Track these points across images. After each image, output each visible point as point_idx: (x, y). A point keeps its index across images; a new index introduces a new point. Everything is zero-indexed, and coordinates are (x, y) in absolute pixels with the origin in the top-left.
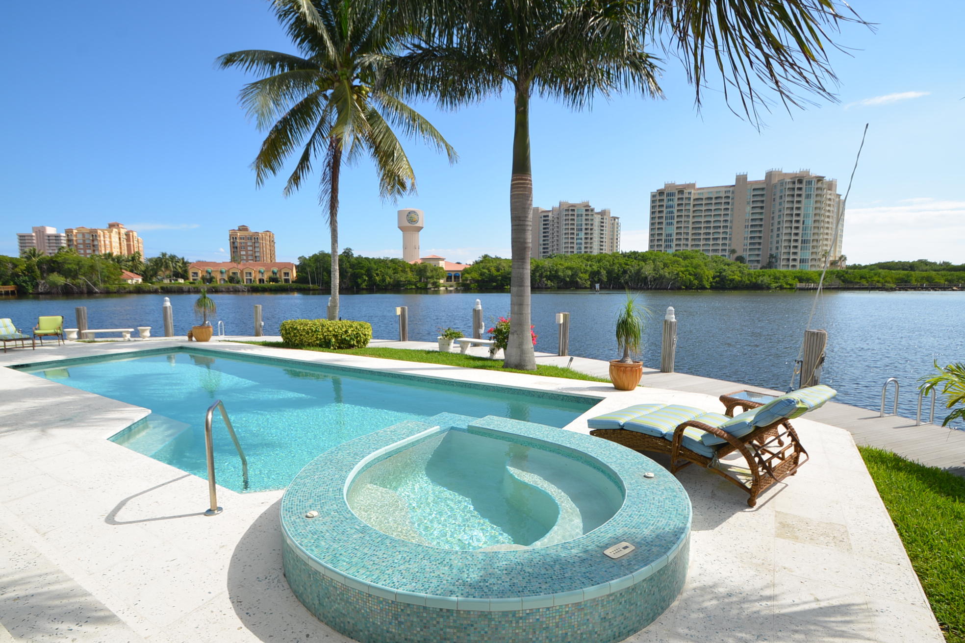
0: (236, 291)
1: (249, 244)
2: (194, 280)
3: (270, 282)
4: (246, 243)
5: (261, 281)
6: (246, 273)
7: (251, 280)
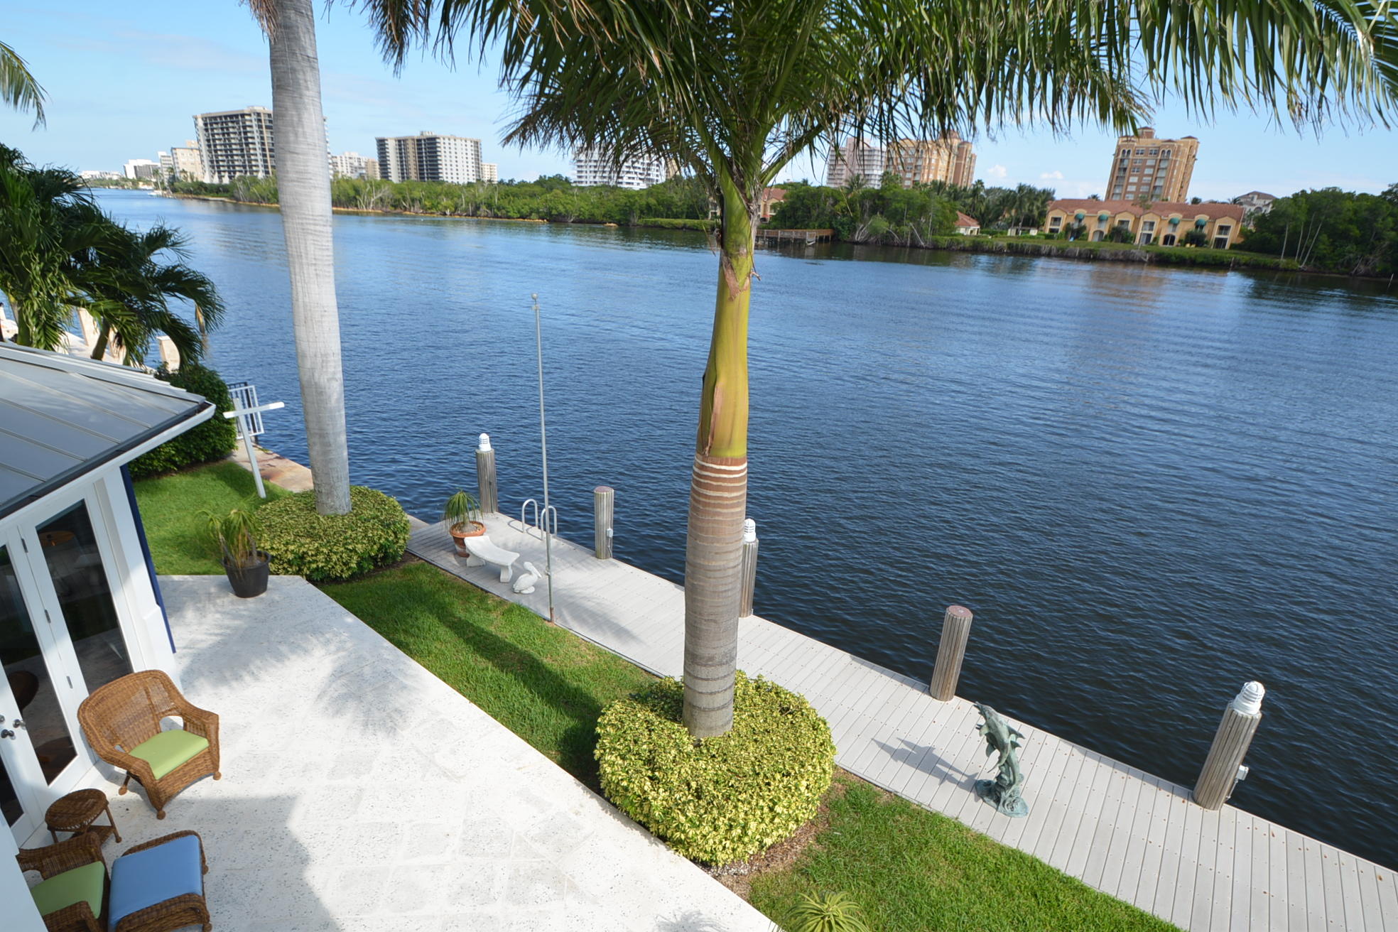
0: (1128, 260)
1: (1149, 163)
2: (1052, 231)
3: (1186, 243)
4: (1146, 160)
5: (1169, 239)
6: (1145, 223)
7: (1149, 236)
